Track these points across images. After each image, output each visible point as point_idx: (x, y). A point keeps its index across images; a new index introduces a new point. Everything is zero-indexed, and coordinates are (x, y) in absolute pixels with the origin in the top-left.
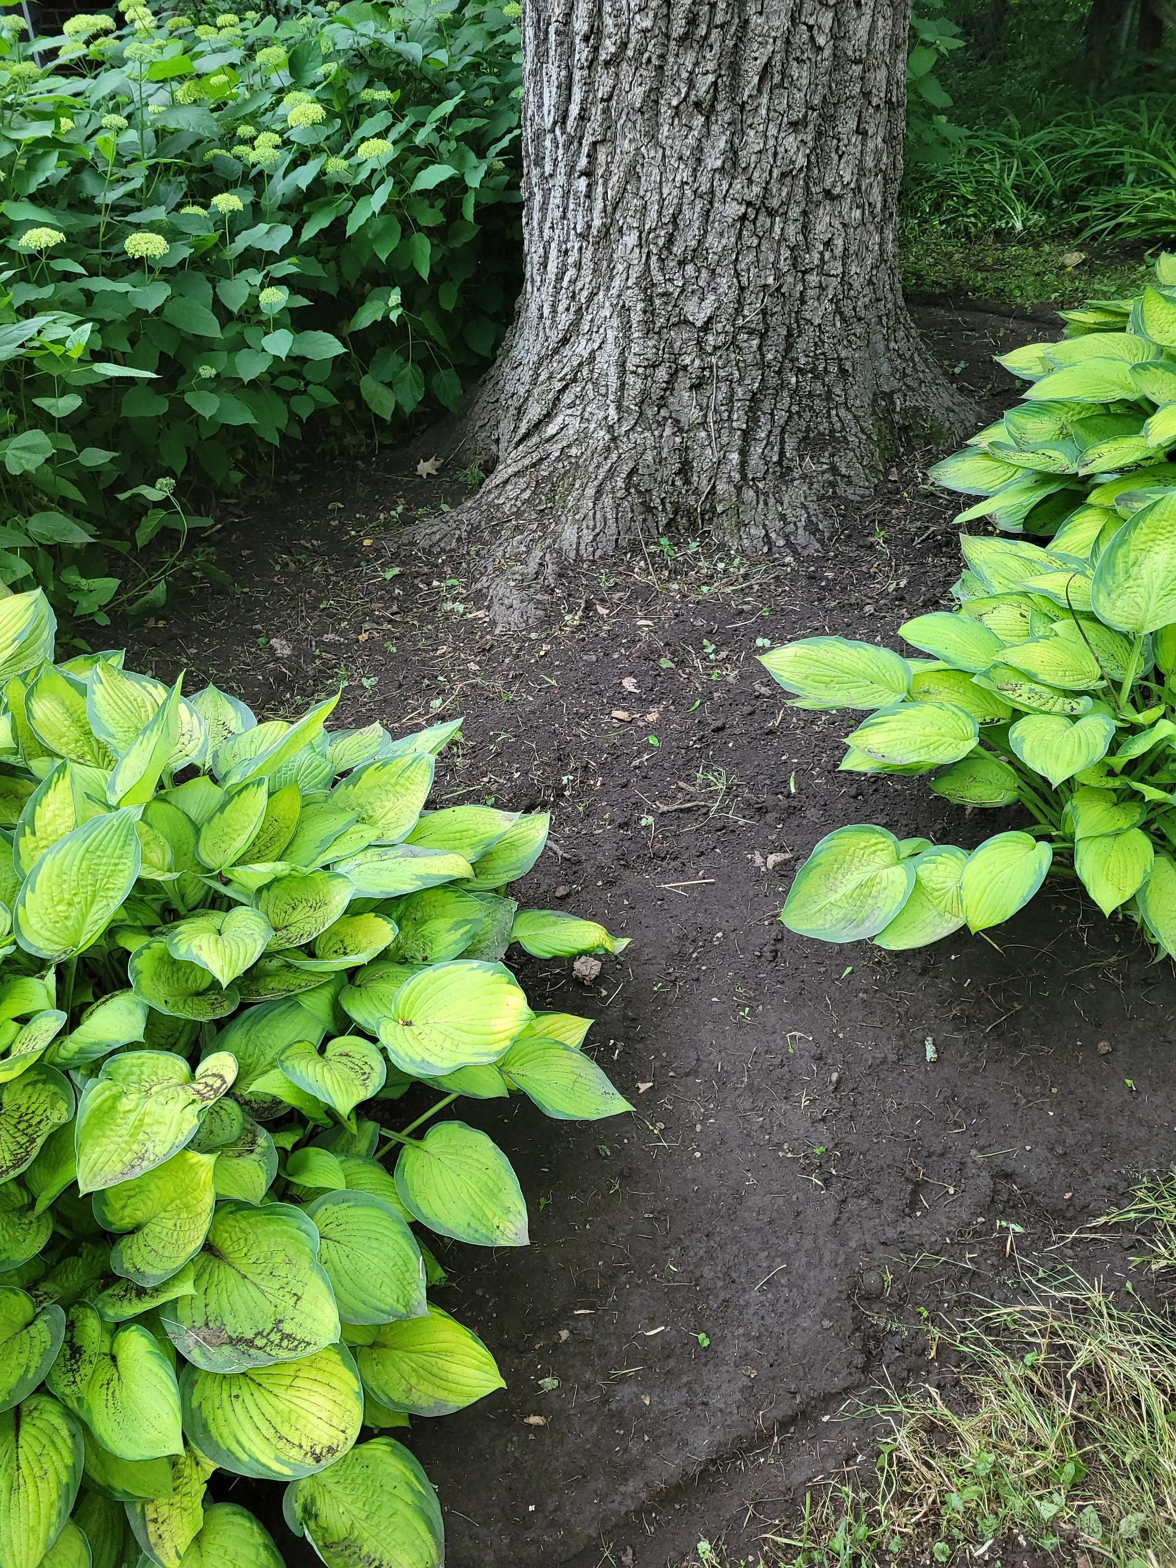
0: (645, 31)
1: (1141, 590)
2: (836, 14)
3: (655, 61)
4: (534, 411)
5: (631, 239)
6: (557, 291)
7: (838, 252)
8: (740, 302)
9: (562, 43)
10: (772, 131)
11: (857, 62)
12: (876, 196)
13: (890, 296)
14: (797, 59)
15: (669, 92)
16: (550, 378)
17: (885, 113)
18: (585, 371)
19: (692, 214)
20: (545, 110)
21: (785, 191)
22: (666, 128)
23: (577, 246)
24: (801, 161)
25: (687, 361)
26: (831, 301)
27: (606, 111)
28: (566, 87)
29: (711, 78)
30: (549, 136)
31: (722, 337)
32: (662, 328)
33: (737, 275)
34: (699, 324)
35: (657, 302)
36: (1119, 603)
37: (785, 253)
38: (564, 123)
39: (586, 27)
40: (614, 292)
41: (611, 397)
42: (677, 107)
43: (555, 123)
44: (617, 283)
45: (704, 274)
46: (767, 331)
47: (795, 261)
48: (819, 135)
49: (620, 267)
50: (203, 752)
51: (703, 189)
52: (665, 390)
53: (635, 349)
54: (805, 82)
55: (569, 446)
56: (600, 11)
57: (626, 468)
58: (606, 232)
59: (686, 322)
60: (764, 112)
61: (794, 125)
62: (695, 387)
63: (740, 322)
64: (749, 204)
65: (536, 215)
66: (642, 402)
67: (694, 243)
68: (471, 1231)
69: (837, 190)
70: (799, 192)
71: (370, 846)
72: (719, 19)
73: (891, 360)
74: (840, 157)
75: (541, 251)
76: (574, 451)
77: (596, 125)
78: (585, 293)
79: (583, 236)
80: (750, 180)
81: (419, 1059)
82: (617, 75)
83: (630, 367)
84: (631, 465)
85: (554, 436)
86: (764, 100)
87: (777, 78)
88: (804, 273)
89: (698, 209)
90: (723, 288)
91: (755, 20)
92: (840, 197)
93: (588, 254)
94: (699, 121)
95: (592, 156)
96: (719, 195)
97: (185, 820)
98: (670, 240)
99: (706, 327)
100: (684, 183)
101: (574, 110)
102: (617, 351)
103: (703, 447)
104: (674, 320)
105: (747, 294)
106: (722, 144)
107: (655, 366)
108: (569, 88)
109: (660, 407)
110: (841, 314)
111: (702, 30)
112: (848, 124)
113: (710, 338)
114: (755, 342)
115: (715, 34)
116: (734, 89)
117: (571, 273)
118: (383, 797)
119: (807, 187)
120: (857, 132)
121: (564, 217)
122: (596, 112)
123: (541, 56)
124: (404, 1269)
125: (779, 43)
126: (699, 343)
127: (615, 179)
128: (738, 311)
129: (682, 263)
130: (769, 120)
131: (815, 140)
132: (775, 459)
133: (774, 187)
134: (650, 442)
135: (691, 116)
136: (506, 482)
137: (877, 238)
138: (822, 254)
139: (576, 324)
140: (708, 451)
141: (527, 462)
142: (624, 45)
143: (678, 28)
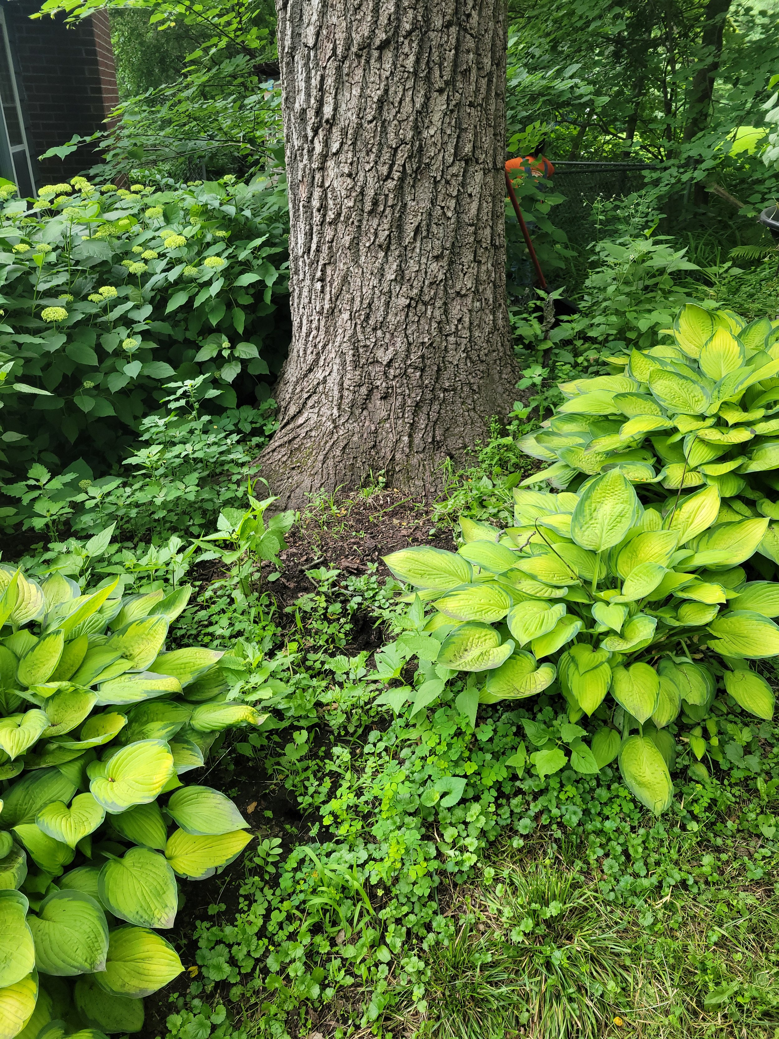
0: (350, 208)
1: (598, 526)
2: (458, 200)
3: (356, 223)
4: (293, 410)
5: (346, 316)
6: (307, 342)
7: (467, 324)
8: (408, 350)
9: (306, 212)
10: (424, 260)
11: (471, 225)
12: (489, 294)
13: (501, 349)
14: (435, 224)
15: (364, 239)
16: (302, 391)
17: (493, 251)
18: (321, 387)
19: (379, 304)
20: (299, 245)
21: (432, 292)
22: (363, 258)
23: (317, 318)
24: (441, 276)
25: (379, 383)
26: (464, 351)
27: (330, 248)
28: (309, 235)
29: (387, 233)
30: (301, 259)
31: (398, 371)
32: (364, 364)
33: (407, 336)
34: (385, 363)
35: (361, 350)
36: (586, 533)
37: (434, 325)
38: (309, 253)
39: (318, 205)
40: (337, 344)
41: (335, 403)
42: (369, 247)
43: (304, 253)
44: (338, 339)
45: (388, 336)
46: (425, 367)
47: (440, 330)
48: (451, 263)
49: (340, 331)
50: (40, 614)
51: (385, 290)
52: (366, 400)
53: (349, 376)
54: (441, 235)
55: (311, 430)
56: (326, 196)
57: (342, 444)
58: (332, 311)
59: (378, 361)
60: (418, 250)
61: (437, 258)
62: (385, 398)
63: (409, 362)
64: (412, 299)
65: (296, 301)
66: (353, 406)
67: (381, 319)
68: (138, 917)
69: (463, 292)
70: (441, 293)
71: (125, 673)
72: (390, 203)
73: (502, 384)
74: (465, 274)
75: (299, 320)
76: (313, 434)
77: (325, 255)
78: (321, 344)
79: (320, 313)
80: (411, 286)
81: (110, 801)
82: (336, 230)
83: (345, 386)
84: (345, 442)
85: (302, 425)
86: (418, 244)
87: (424, 234)
88: (447, 336)
89: (382, 301)
90: (398, 345)
91: (411, 204)
92: (465, 295)
93: (322, 323)
94: (381, 254)
95: (323, 271)
96: (394, 294)
97: (12, 656)
98: (368, 317)
99: (389, 365)
100: (374, 287)
101: (314, 247)
102: (339, 377)
103: (388, 433)
104: (370, 360)
105: (412, 347)
106: (394, 267)
107: (360, 386)
108: (311, 235)
109: (363, 409)
110: (470, 358)
111: (381, 208)
112: (467, 257)
113: (392, 371)
114: (418, 374)
115: (388, 210)
116: (400, 238)
117: (314, 332)
118: (140, 642)
119: (445, 290)
120: (475, 261)
121: (310, 302)
122: (325, 248)
123: (297, 218)
124: (94, 940)
125: (424, 215)
126: (385, 373)
127: (336, 283)
128: (407, 357)
129: (375, 329)
130: (420, 255)
131: (449, 265)
132: (430, 440)
133: (426, 290)
134: (357, 429)
135: (377, 252)
136: (273, 451)
137: (491, 317)
138: (457, 326)
139: (316, 361)
140: (391, 435)
141: (286, 439)
142: (339, 215)
143: (368, 207)
